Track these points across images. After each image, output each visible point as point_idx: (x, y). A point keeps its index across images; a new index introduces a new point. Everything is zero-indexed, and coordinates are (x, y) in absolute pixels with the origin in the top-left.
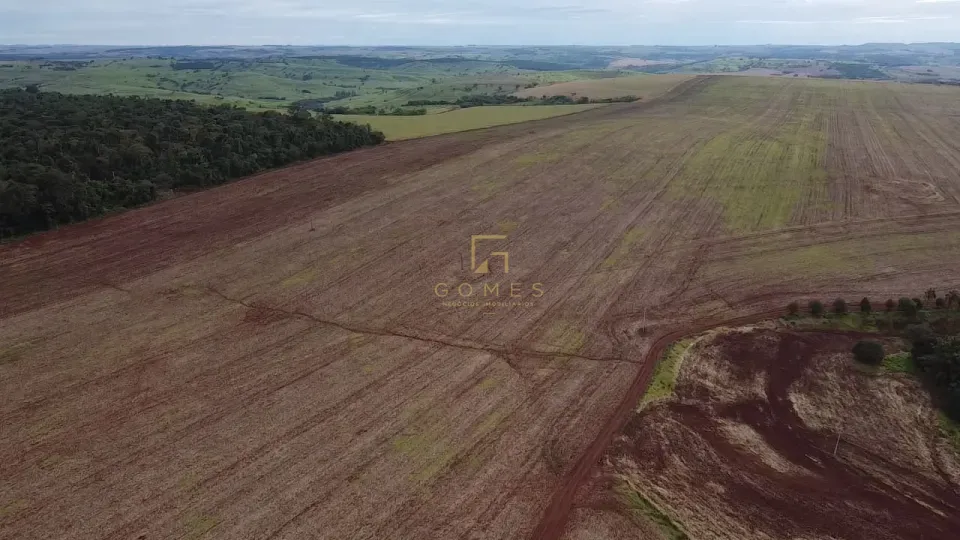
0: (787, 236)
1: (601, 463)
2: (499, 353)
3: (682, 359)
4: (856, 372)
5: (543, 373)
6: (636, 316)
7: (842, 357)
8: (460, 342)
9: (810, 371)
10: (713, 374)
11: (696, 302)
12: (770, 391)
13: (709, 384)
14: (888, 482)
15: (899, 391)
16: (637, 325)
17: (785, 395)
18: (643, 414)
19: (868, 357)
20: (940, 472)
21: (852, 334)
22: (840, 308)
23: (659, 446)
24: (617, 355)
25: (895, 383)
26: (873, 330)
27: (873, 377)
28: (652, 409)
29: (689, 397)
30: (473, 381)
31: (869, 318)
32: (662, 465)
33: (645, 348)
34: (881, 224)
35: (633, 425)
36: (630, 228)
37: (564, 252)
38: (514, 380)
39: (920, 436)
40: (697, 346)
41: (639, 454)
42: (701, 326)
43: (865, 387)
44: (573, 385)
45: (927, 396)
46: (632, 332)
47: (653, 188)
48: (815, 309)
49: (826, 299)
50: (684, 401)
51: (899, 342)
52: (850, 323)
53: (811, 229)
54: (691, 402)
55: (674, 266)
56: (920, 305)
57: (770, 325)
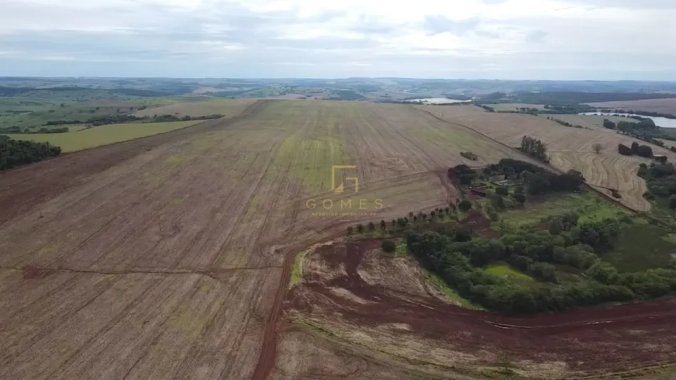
1: (281, 314)
2: (204, 273)
3: (302, 263)
4: (385, 256)
5: (233, 279)
6: (271, 244)
7: (377, 251)
8: (177, 271)
9: (364, 259)
10: (320, 268)
11: (300, 233)
12: (347, 270)
13: (318, 272)
14: (409, 301)
15: (405, 263)
16: (273, 248)
17: (355, 272)
18: (293, 290)
19: (389, 248)
20: (429, 293)
21: (380, 239)
22: (371, 226)
23: (306, 302)
24: (268, 265)
25: (403, 259)
26: (388, 236)
27: (393, 258)
28: (296, 287)
29: (310, 280)
30: (195, 289)
31: (386, 230)
32: (310, 310)
33: (282, 260)
34: (381, 183)
35: (290, 295)
36: (253, 196)
37: (219, 214)
38: (218, 285)
39: (417, 280)
40: (307, 254)
41: (297, 307)
42: (307, 244)
43: (391, 263)
44: (251, 283)
45: (418, 263)
46: (272, 253)
47: (259, 172)
48: (360, 229)
49: (365, 223)
50: (310, 282)
51: (401, 239)
52: (377, 234)
54: (312, 282)
55: (284, 215)
56: (407, 220)
57: (340, 239)
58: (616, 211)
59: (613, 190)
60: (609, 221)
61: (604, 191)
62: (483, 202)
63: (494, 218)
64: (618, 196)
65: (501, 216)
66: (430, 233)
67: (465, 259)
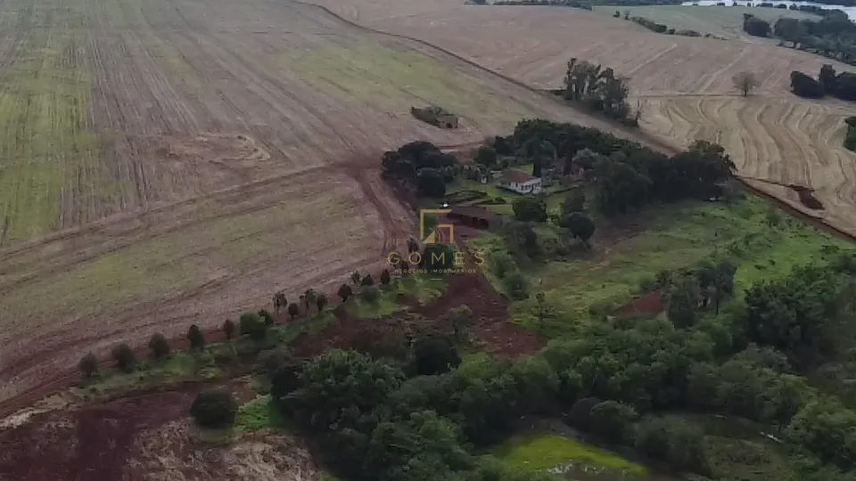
0: (56, 247)
4: (202, 445)
7: (179, 427)
9: (134, 463)
15: (267, 458)
19: (214, 416)
21: (186, 386)
22: (159, 348)
25: (259, 447)
27: (227, 446)
31: (206, 354)
34: (189, 208)
43: (220, 465)
45: (304, 453)
48: (123, 359)
49: (136, 339)
51: (252, 382)
52: (177, 370)
53: (93, 230)
56: (269, 320)
57: (56, 402)
58: (818, 244)
59: (799, 189)
60: (809, 274)
61: (780, 192)
62: (484, 246)
63: (518, 290)
64: (816, 205)
65: (534, 281)
66: (337, 355)
67: (447, 428)
